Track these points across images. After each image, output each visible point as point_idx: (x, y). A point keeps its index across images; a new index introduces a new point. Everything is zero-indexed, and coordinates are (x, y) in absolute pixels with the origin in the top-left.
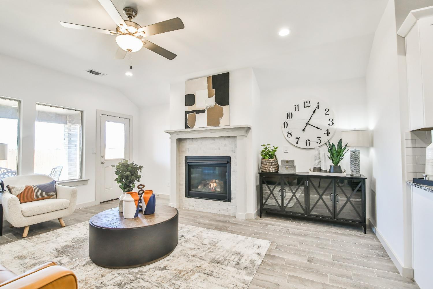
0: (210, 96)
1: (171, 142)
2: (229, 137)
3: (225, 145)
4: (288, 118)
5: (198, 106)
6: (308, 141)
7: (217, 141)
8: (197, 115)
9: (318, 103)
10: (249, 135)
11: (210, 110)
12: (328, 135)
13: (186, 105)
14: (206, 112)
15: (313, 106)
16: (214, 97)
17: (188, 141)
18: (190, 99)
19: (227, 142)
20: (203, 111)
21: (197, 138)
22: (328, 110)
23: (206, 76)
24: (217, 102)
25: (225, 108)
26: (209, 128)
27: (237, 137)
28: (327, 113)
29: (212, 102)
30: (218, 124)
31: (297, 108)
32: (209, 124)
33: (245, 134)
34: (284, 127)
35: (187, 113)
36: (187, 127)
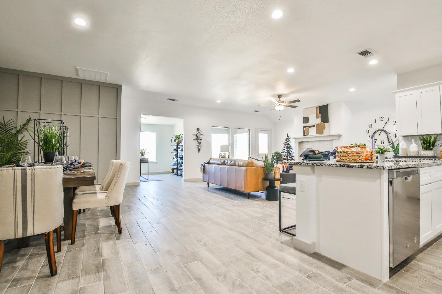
0: (317, 118)
1: (295, 144)
2: (329, 140)
3: (327, 145)
4: (369, 128)
5: (311, 123)
6: (382, 141)
7: (322, 142)
8: (310, 128)
9: (389, 118)
10: (341, 139)
11: (318, 125)
12: (395, 137)
13: (304, 122)
14: (315, 126)
15: (386, 120)
16: (320, 118)
17: (305, 143)
18: (306, 120)
19: (328, 143)
20: (314, 126)
21: (310, 141)
22: (396, 122)
23: (315, 107)
24: (321, 121)
25: (326, 124)
26: (317, 136)
27: (333, 140)
28: (395, 124)
29: (319, 121)
30: (322, 133)
31: (375, 121)
32: (317, 134)
33: (338, 139)
34: (367, 133)
35: (304, 127)
36: (304, 135)
